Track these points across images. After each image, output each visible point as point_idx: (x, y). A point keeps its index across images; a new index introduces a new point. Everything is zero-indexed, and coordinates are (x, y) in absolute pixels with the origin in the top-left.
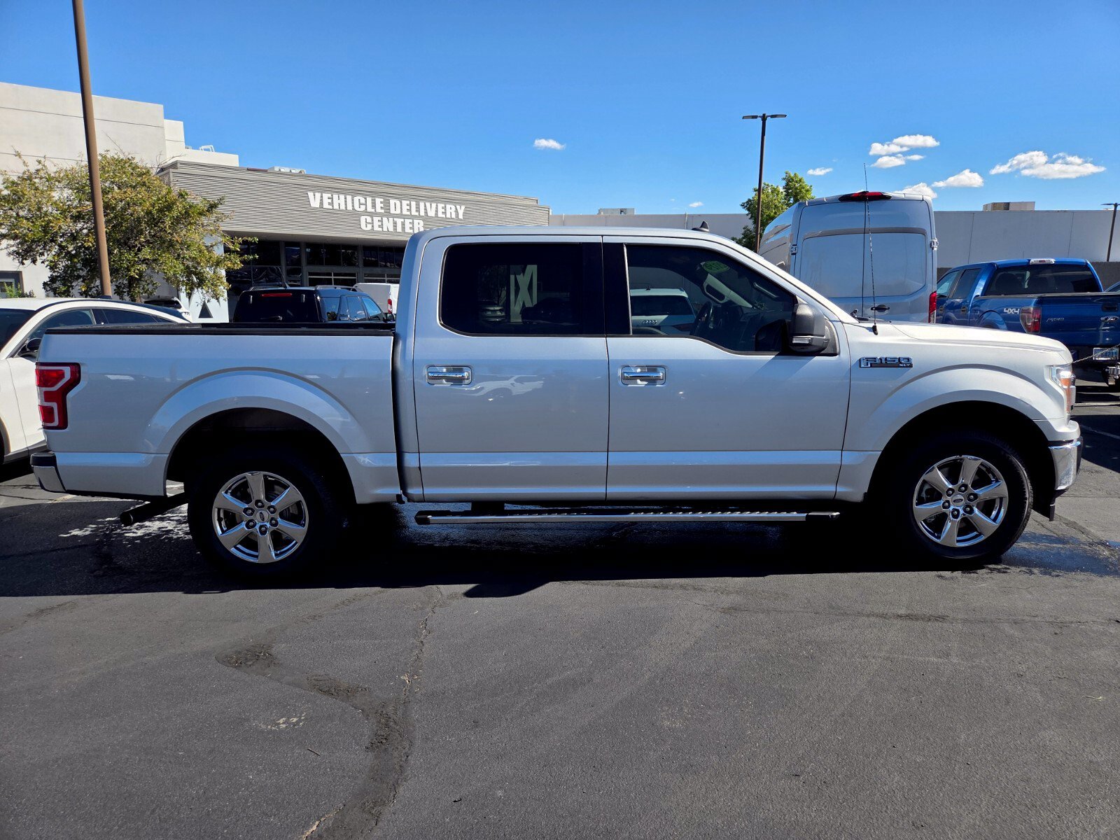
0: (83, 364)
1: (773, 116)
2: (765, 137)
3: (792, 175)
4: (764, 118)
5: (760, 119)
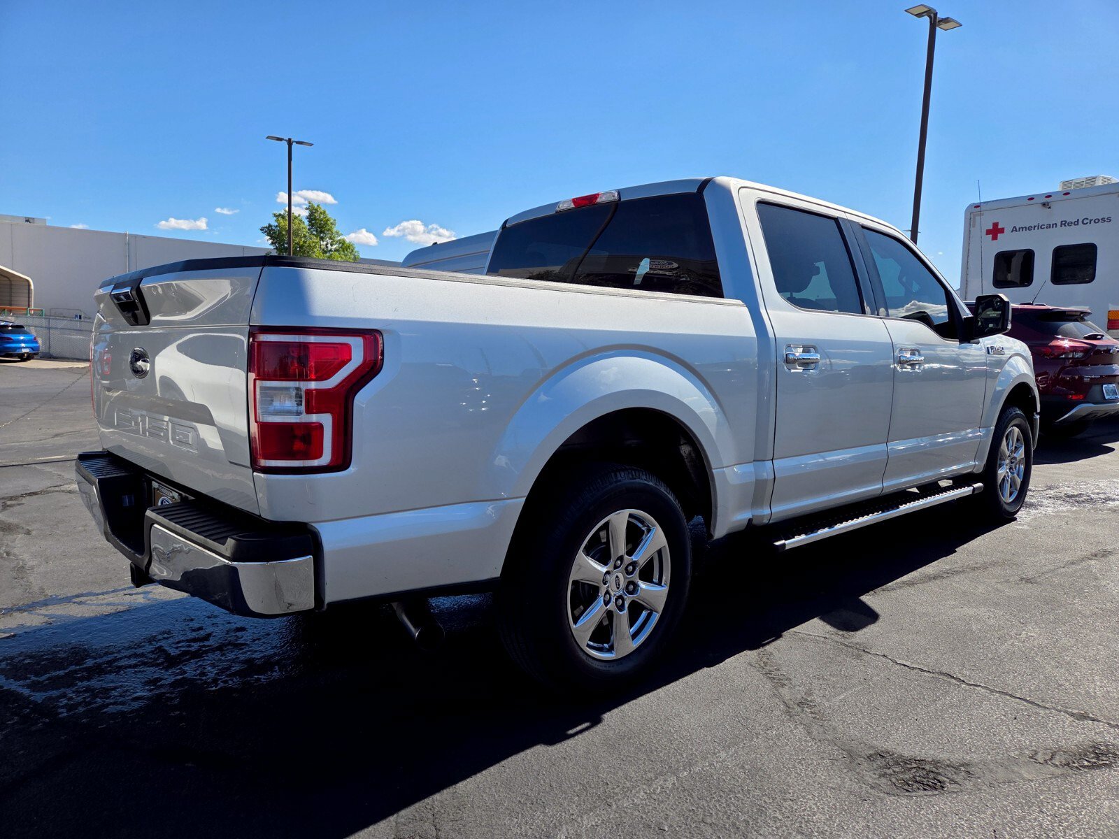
0: (384, 330)
1: (298, 143)
2: (292, 162)
3: (316, 206)
4: (290, 142)
5: (286, 143)
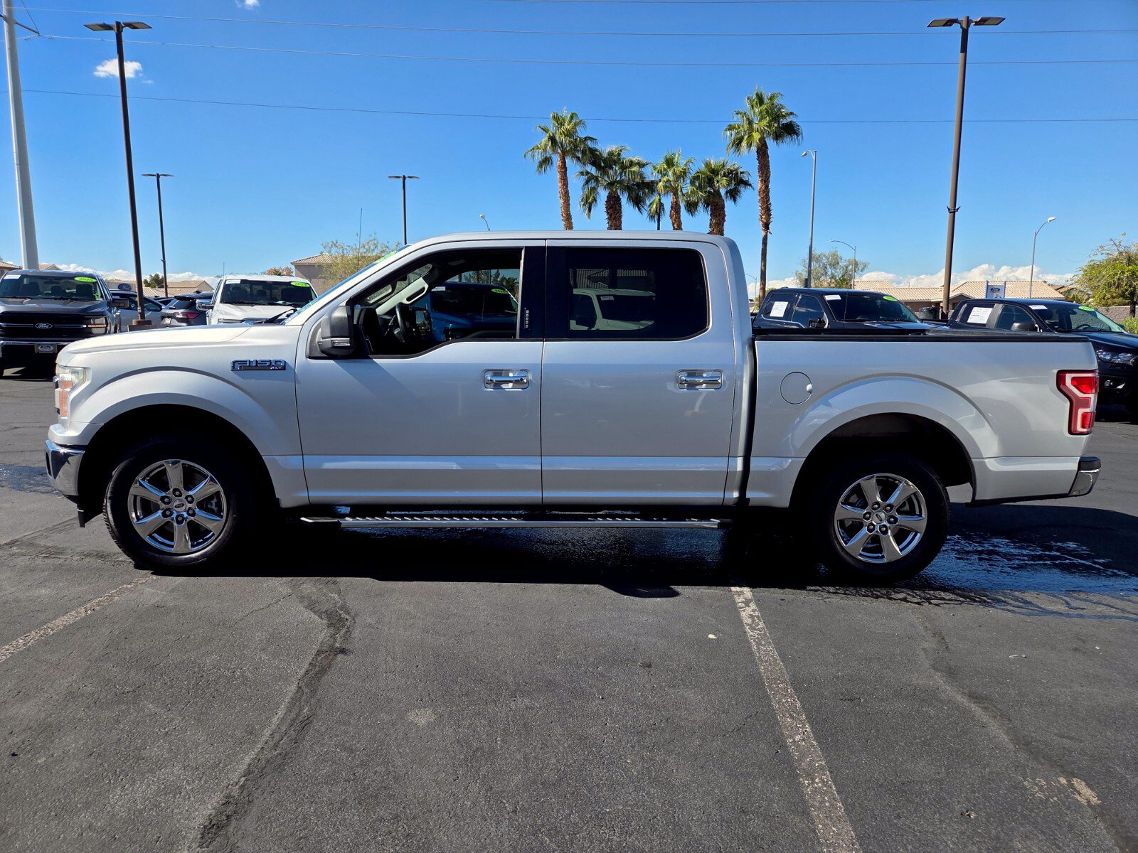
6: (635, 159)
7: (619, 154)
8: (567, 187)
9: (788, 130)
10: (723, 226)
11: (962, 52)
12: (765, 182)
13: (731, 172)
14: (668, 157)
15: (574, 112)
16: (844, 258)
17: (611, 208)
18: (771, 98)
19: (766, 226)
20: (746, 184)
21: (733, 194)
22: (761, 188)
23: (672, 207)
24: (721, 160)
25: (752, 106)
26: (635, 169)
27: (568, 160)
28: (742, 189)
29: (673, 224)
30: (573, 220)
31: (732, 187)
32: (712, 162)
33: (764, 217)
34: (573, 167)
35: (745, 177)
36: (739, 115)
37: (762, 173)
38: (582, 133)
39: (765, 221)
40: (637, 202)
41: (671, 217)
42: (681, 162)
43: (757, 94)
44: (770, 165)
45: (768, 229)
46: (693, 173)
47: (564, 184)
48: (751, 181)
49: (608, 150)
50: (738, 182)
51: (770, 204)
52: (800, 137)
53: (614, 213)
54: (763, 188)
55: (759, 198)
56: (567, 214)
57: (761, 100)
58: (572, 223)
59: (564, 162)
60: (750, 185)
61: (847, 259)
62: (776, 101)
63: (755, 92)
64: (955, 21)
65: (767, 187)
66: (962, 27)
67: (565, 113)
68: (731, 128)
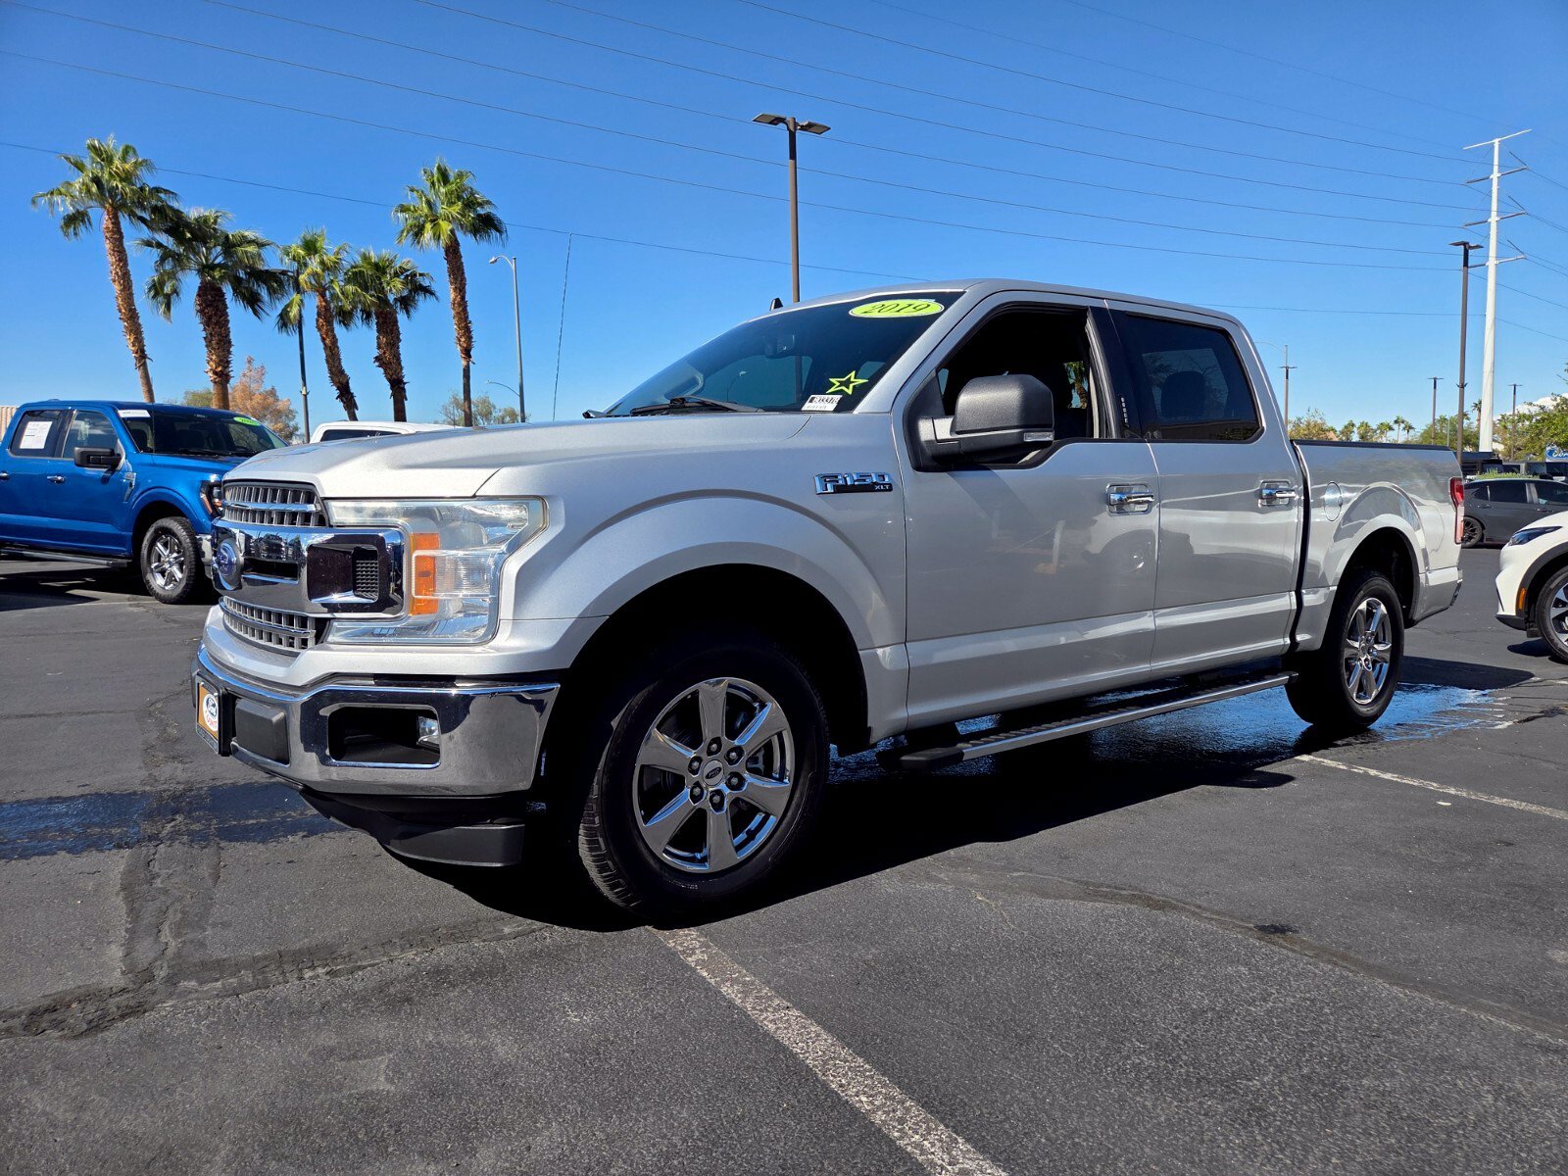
6: (250, 234)
7: (215, 222)
8: (126, 264)
9: (485, 225)
10: (398, 348)
11: (791, 158)
12: (460, 291)
13: (403, 270)
14: (309, 238)
15: (130, 144)
16: (497, 407)
17: (208, 306)
18: (460, 175)
19: (467, 353)
20: (427, 291)
21: (406, 303)
22: (454, 300)
23: (319, 314)
24: (386, 253)
25: (433, 183)
26: (251, 249)
27: (125, 222)
28: (420, 298)
29: (323, 340)
30: (141, 321)
31: (405, 293)
32: (372, 254)
33: (463, 340)
34: (134, 234)
35: (426, 283)
36: (415, 193)
37: (456, 279)
38: (150, 181)
39: (465, 345)
40: (252, 301)
41: (319, 328)
42: (329, 249)
43: (439, 168)
44: (465, 268)
45: (470, 357)
46: (346, 265)
47: (120, 260)
48: (434, 287)
49: (196, 215)
50: (417, 288)
51: (470, 322)
52: (504, 236)
53: (216, 314)
54: (458, 299)
55: (453, 312)
56: (130, 310)
57: (445, 178)
58: (140, 325)
59: (116, 223)
60: (432, 293)
61: (503, 408)
62: (465, 181)
63: (437, 165)
64: (780, 120)
65: (463, 298)
66: (788, 129)
67: (112, 144)
68: (403, 209)
